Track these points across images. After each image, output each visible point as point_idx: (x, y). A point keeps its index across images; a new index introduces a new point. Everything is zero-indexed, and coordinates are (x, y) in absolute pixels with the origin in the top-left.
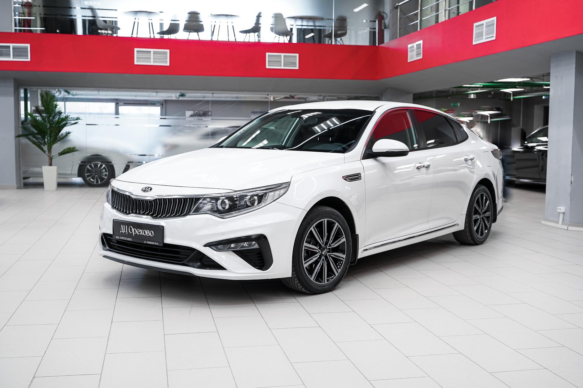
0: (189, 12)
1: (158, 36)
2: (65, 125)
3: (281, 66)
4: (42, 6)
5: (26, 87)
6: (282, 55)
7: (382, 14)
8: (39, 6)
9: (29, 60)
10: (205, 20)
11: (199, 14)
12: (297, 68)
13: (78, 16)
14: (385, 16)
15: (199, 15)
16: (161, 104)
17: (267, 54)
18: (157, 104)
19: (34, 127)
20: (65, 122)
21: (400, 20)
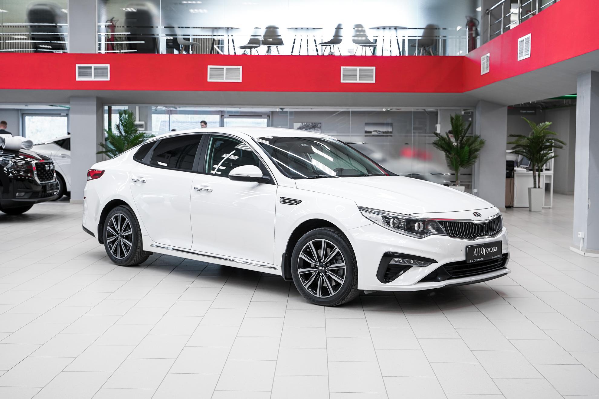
0: (267, 27)
1: (240, 52)
3: (357, 80)
4: (126, 27)
5: (110, 105)
6: (358, 68)
7: (474, 20)
8: (124, 27)
9: (108, 79)
10: (283, 33)
11: (278, 28)
12: (374, 82)
13: (160, 35)
14: (477, 23)
15: (278, 29)
16: (268, 116)
17: (342, 68)
19: (112, 143)
20: (141, 139)
21: (491, 26)
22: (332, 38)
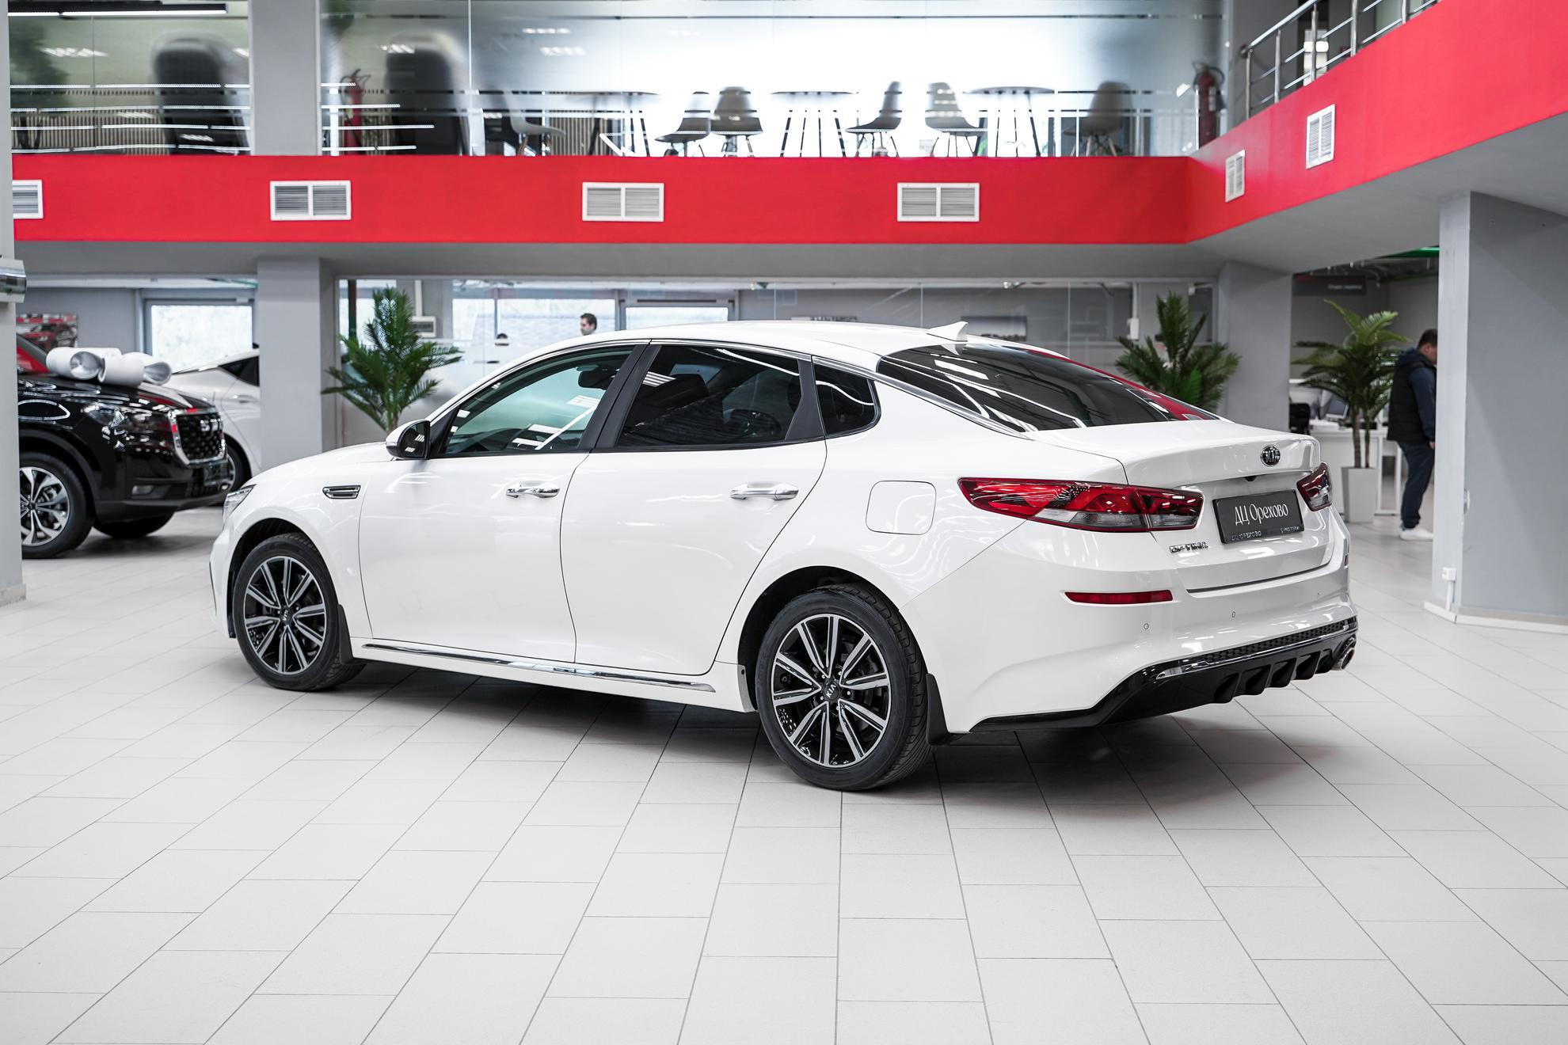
0: (722, 90)
2: (427, 366)
3: (935, 215)
4: (387, 92)
5: (352, 278)
6: (939, 186)
7: (1212, 72)
8: (382, 92)
9: (348, 217)
10: (760, 104)
11: (749, 93)
12: (976, 218)
13: (469, 111)
14: (1219, 78)
15: (748, 96)
16: (730, 301)
17: (901, 186)
18: (719, 302)
19: (358, 369)
20: (427, 358)
21: (1253, 86)
22: (878, 115)
